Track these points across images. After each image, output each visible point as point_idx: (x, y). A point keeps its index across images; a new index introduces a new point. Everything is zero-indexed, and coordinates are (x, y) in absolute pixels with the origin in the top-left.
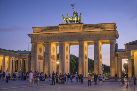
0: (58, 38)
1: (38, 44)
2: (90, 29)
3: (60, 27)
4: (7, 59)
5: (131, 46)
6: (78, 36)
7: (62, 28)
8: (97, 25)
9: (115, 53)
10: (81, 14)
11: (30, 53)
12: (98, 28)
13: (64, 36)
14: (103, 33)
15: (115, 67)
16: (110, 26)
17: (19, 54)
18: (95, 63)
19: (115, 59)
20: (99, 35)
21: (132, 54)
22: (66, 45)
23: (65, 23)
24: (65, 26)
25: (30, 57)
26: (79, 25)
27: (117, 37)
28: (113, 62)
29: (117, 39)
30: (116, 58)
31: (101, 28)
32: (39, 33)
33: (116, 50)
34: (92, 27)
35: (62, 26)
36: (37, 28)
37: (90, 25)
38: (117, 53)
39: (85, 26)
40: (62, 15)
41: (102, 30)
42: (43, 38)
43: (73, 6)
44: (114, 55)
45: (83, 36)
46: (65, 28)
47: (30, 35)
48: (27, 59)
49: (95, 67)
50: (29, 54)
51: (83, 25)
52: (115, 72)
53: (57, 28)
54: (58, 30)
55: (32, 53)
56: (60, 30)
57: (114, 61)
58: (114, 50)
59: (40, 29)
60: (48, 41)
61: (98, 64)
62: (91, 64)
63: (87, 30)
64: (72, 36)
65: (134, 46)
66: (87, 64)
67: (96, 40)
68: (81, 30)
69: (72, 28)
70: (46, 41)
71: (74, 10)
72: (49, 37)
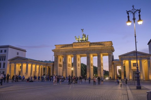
0: (73, 52)
1: (59, 56)
2: (94, 46)
3: (74, 44)
4: (38, 67)
5: (123, 57)
6: (86, 50)
7: (75, 45)
8: (99, 43)
9: (112, 62)
10: (88, 35)
11: (54, 62)
12: (100, 45)
13: (76, 51)
14: (103, 48)
15: (112, 72)
16: (108, 43)
17: (46, 63)
18: (98, 69)
19: (112, 66)
20: (100, 50)
21: (124, 63)
22: (78, 56)
23: (77, 41)
24: (77, 44)
25: (53, 65)
26: (87, 43)
27: (113, 51)
28: (110, 68)
29: (113, 53)
30: (113, 66)
31: (102, 45)
32: (59, 49)
33: (113, 60)
34: (96, 44)
35: (75, 44)
36: (58, 45)
37: (94, 43)
38: (113, 62)
39: (91, 44)
40: (75, 37)
41: (103, 46)
42: (62, 52)
43: (82, 30)
44: (111, 64)
45: (90, 50)
46: (77, 45)
47: (53, 50)
48: (52, 67)
49: (98, 72)
50: (52, 63)
51: (89, 43)
52: (112, 75)
53: (72, 45)
56: (74, 46)
57: (112, 68)
58: (111, 60)
59: (60, 46)
60: (66, 54)
61: (100, 70)
62: (96, 70)
63: (92, 46)
64: (82, 50)
65: (126, 57)
66: (93, 70)
67: (99, 53)
68: (88, 46)
69: (82, 45)
70: (64, 54)
71: (83, 33)
72: (66, 52)
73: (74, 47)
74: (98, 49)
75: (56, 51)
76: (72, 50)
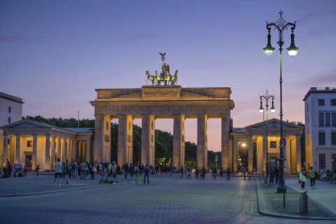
0: (141, 108)
1: (105, 117)
2: (191, 96)
3: (144, 90)
5: (254, 129)
6: (172, 106)
7: (146, 93)
8: (202, 89)
9: (230, 133)
10: (177, 71)
11: (92, 131)
12: (204, 95)
13: (149, 106)
14: (211, 103)
15: (228, 156)
16: (222, 92)
17: (75, 134)
18: (199, 149)
19: (228, 143)
20: (205, 106)
21: (254, 138)
22: (152, 118)
24: (152, 90)
25: (92, 138)
26: (175, 90)
27: (231, 105)
28: (225, 148)
29: (231, 111)
30: (230, 142)
31: (209, 96)
32: (108, 100)
33: (231, 130)
34: (195, 93)
35: (147, 90)
36: (104, 90)
37: (192, 89)
38: (232, 134)
39: (184, 91)
40: (147, 72)
41: (211, 99)
42: (116, 108)
43: (163, 55)
44: (227, 137)
45: (181, 106)
46: (152, 94)
47: (92, 103)
49: (199, 156)
50: (90, 134)
51: (180, 89)
52: (229, 163)
53: (137, 92)
54: (141, 96)
55: (96, 133)
56: (143, 95)
57: (228, 147)
58: (228, 129)
59: (109, 93)
60: (124, 113)
61: (203, 151)
63: (187, 98)
64: (163, 106)
67: (201, 114)
68: (178, 97)
69: (163, 94)
70: (120, 113)
71: (165, 62)
72: (126, 107)
73: (145, 98)
74: (200, 105)
75: (101, 104)
76: (141, 104)
